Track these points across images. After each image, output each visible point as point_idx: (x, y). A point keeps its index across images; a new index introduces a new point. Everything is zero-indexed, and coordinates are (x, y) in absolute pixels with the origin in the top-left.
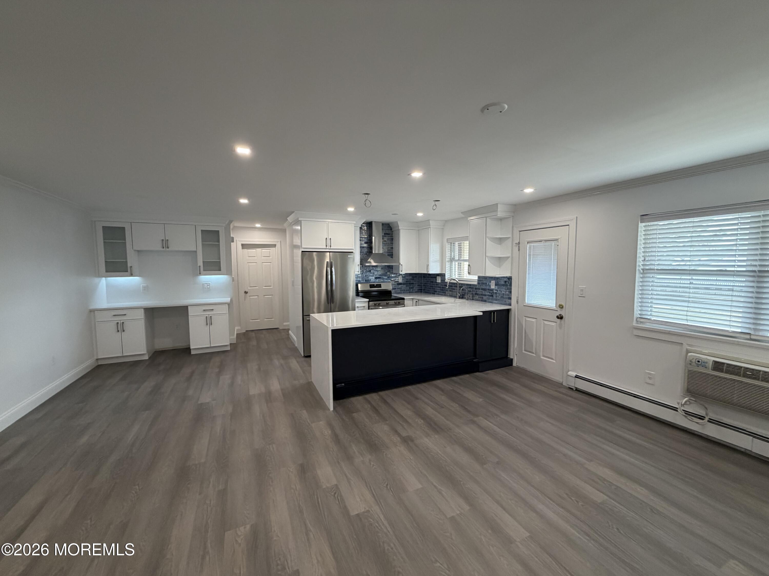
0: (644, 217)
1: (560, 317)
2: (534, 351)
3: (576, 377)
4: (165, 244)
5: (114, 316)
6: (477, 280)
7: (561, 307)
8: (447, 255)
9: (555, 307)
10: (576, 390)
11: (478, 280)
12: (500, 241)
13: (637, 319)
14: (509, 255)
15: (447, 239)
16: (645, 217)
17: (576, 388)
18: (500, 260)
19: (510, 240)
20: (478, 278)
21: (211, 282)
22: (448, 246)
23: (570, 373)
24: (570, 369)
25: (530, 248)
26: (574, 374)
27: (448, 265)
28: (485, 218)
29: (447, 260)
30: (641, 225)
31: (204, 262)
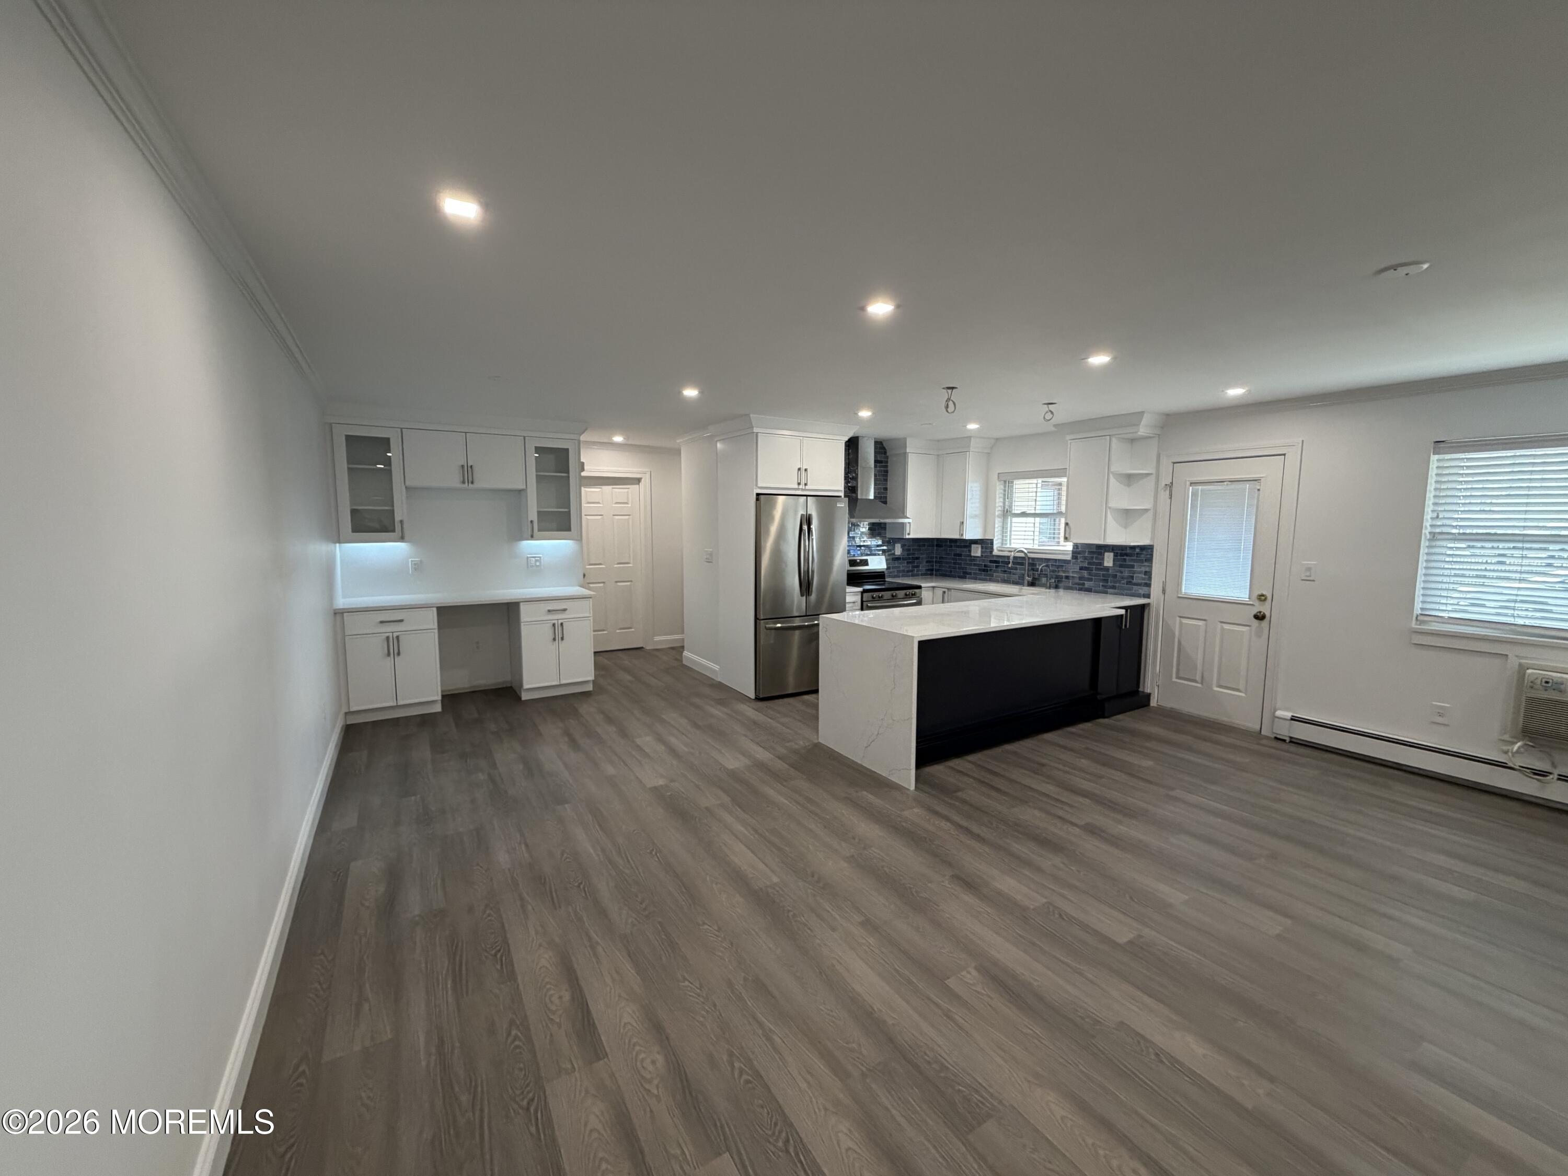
0: (1439, 446)
1: (1260, 617)
2: (1198, 678)
3: (1292, 719)
4: (468, 473)
5: (381, 624)
6: (1071, 552)
7: (1262, 598)
8: (997, 505)
9: (1248, 600)
10: (1291, 742)
11: (1073, 552)
12: (1129, 479)
13: (1417, 616)
14: (1148, 505)
15: (999, 474)
16: (1442, 445)
17: (1291, 738)
18: (1127, 516)
19: (1153, 478)
20: (1074, 548)
21: (542, 555)
22: (999, 488)
23: (1279, 713)
24: (1278, 705)
25: (1194, 494)
26: (1289, 715)
27: (998, 523)
28: (1108, 437)
29: (997, 513)
30: (1434, 458)
31: (540, 513)
